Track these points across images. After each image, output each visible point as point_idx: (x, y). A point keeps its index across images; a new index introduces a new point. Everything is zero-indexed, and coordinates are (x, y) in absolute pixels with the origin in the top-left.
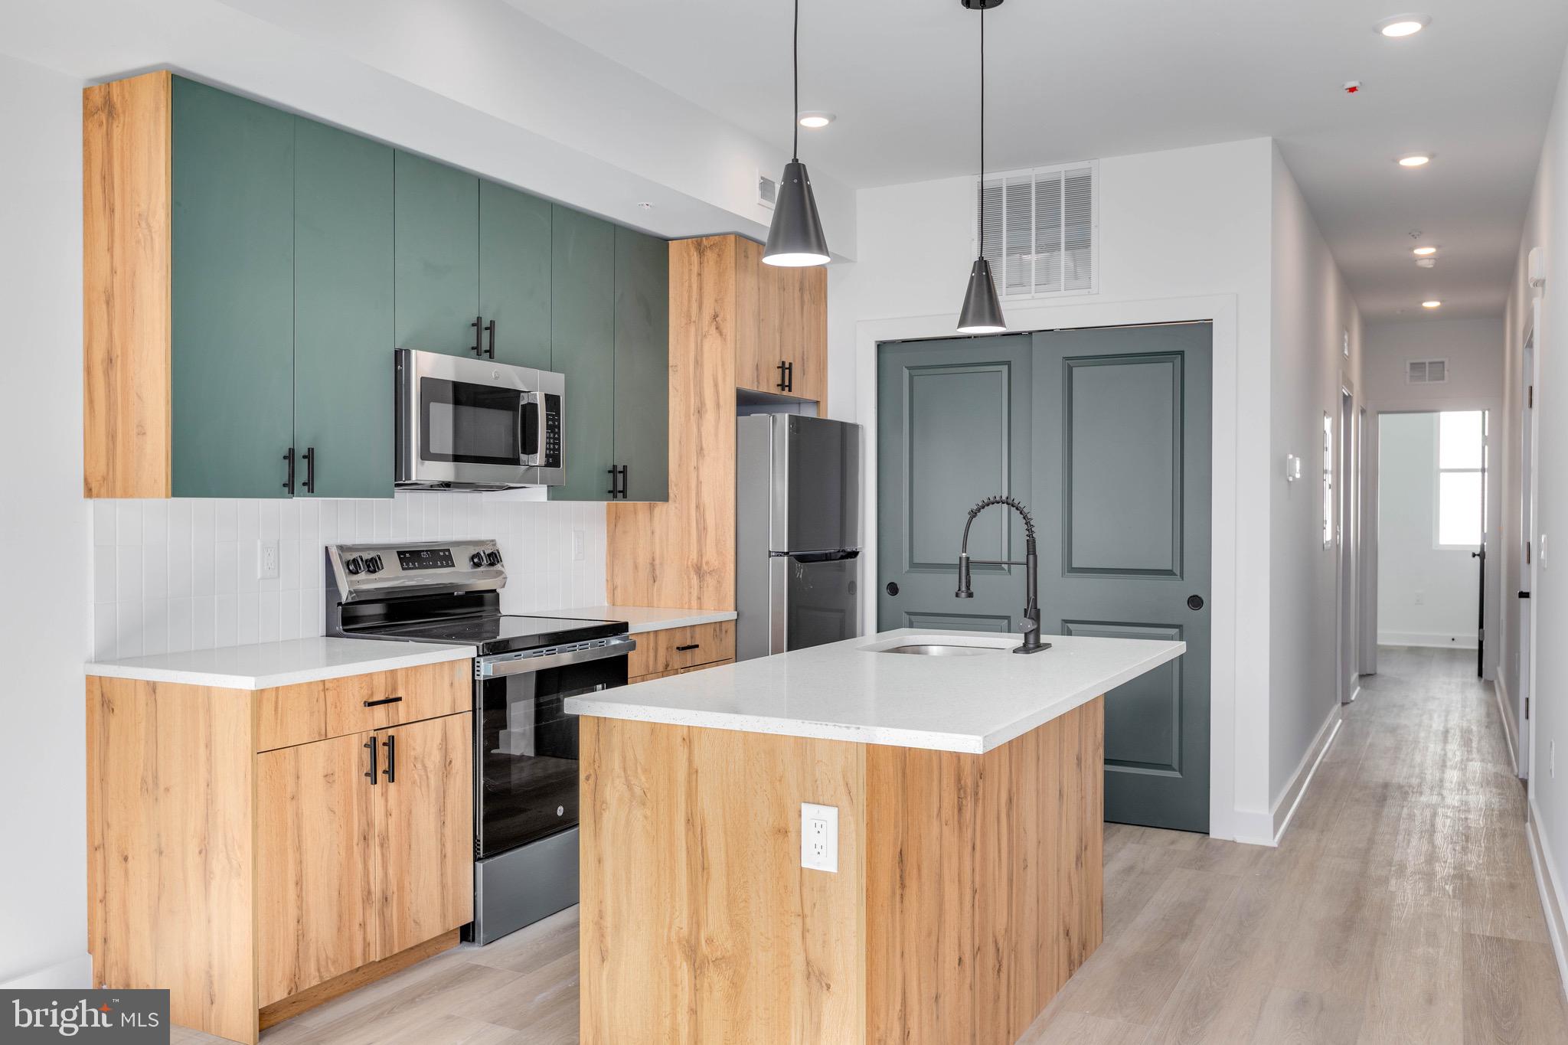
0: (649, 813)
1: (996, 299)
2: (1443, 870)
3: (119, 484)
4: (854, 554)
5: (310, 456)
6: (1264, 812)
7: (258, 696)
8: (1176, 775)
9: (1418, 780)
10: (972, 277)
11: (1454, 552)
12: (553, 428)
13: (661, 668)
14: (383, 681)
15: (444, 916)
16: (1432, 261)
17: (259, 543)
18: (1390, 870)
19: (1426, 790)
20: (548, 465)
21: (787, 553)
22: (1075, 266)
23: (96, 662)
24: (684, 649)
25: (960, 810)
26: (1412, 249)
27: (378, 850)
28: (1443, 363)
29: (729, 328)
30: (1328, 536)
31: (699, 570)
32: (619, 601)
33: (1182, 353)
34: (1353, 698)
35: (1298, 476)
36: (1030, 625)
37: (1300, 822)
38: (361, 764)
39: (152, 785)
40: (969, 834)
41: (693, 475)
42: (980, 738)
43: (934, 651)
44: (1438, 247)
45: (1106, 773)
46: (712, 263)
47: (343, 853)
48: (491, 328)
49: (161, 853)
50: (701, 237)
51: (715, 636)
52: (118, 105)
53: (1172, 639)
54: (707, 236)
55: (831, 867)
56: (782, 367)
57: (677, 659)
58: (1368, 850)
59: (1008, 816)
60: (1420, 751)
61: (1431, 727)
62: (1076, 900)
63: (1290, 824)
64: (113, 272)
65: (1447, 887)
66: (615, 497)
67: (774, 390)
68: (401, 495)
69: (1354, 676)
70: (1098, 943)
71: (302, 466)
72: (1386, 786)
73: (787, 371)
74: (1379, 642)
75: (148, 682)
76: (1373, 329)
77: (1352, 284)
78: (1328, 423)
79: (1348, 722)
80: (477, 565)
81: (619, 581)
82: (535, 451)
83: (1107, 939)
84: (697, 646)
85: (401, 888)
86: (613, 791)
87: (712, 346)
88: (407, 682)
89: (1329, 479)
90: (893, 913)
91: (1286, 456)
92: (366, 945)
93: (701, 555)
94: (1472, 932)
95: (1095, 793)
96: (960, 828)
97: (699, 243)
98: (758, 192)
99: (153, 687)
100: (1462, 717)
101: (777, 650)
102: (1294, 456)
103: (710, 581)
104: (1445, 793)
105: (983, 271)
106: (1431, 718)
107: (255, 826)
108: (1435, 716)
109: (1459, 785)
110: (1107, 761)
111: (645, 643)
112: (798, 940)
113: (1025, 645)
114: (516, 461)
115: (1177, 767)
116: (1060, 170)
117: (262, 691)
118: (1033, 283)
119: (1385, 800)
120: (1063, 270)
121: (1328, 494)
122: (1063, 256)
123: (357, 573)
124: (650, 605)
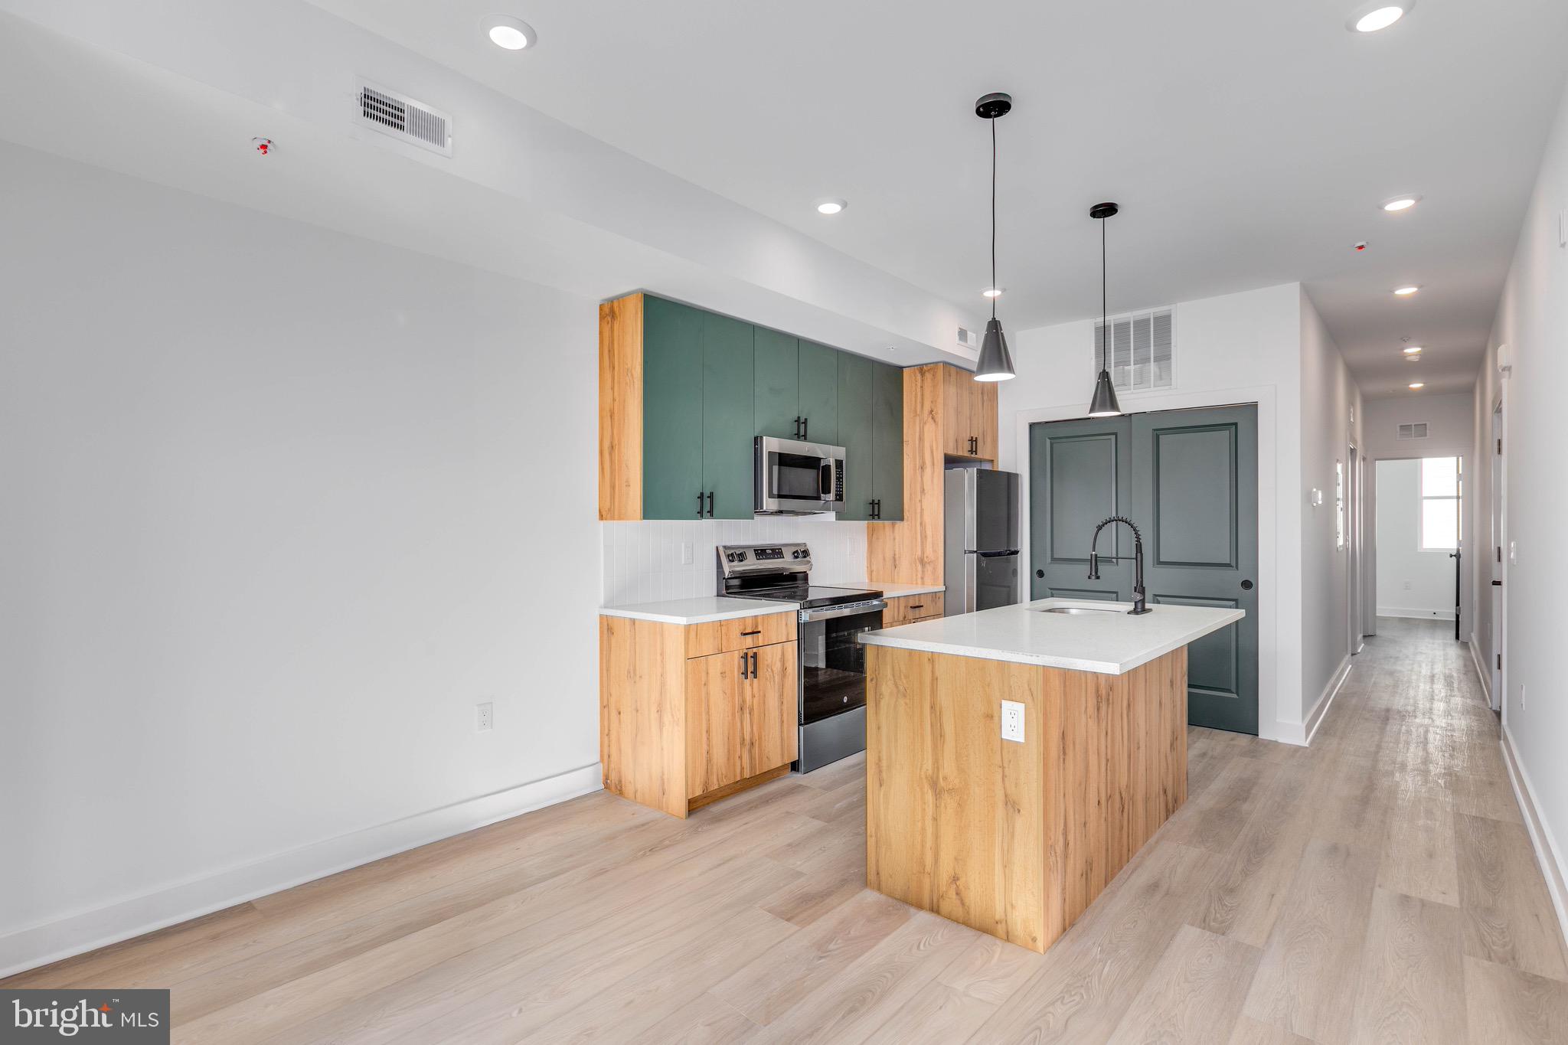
0: (908, 701)
1: (1115, 395)
2: (1435, 770)
3: (616, 513)
4: (1016, 552)
5: (711, 496)
6: (1300, 724)
7: (688, 628)
8: (1234, 696)
9: (1413, 708)
10: (1098, 382)
11: (1436, 554)
12: (839, 479)
13: (901, 619)
14: (751, 622)
15: (782, 755)
16: (1418, 357)
17: (683, 545)
18: (1395, 767)
19: (1419, 714)
20: (837, 500)
21: (976, 552)
22: (1161, 372)
23: (605, 607)
24: (915, 607)
25: (1098, 709)
26: (1403, 349)
27: (748, 715)
28: (1425, 425)
29: (940, 417)
30: (1340, 542)
31: (922, 562)
32: (874, 579)
33: (1236, 424)
34: (1359, 651)
35: (1320, 502)
36: (1139, 597)
37: (1325, 731)
38: (739, 667)
39: (633, 674)
40: (1104, 724)
41: (919, 505)
42: (1118, 665)
43: (1073, 611)
44: (1422, 347)
45: (1190, 694)
46: (929, 380)
47: (730, 718)
48: (805, 423)
49: (637, 711)
50: (923, 365)
51: (933, 601)
52: (617, 312)
53: (1230, 607)
54: (926, 364)
55: (1020, 738)
56: (971, 440)
57: (911, 614)
58: (1377, 753)
59: (1128, 716)
60: (1413, 688)
61: (1420, 672)
62: (1170, 771)
63: (1317, 732)
64: (614, 400)
65: (1440, 781)
66: (873, 518)
67: (967, 454)
68: (757, 518)
69: (1360, 637)
70: (1185, 799)
71: (707, 501)
72: (1388, 710)
73: (974, 443)
74: (1377, 615)
75: (631, 619)
76: (1370, 403)
77: (1356, 374)
78: (1339, 467)
79: (1356, 666)
80: (796, 557)
81: (874, 567)
82: (829, 492)
83: (1190, 797)
84: (922, 606)
85: (760, 738)
86: (887, 688)
87: (929, 428)
88: (763, 623)
89: (1340, 504)
90: (1059, 770)
91: (1312, 489)
92: (742, 769)
93: (923, 552)
94: (1461, 812)
95: (1182, 704)
96: (1099, 722)
97: (921, 369)
98: (957, 338)
99: (633, 621)
100: (1445, 666)
101: (970, 610)
102: (1317, 489)
103: (929, 568)
104: (1435, 717)
105: (1104, 376)
106: (1420, 666)
107: (686, 699)
108: (1424, 665)
109: (1445, 713)
110: (1190, 686)
111: (892, 603)
112: (1000, 780)
113: (1135, 609)
114: (818, 498)
115: (1234, 691)
116: (1150, 312)
117: (690, 625)
118: (1132, 384)
119: (1388, 720)
120: (1152, 375)
121: (1340, 515)
122: (1152, 366)
123: (733, 561)
124: (893, 582)
